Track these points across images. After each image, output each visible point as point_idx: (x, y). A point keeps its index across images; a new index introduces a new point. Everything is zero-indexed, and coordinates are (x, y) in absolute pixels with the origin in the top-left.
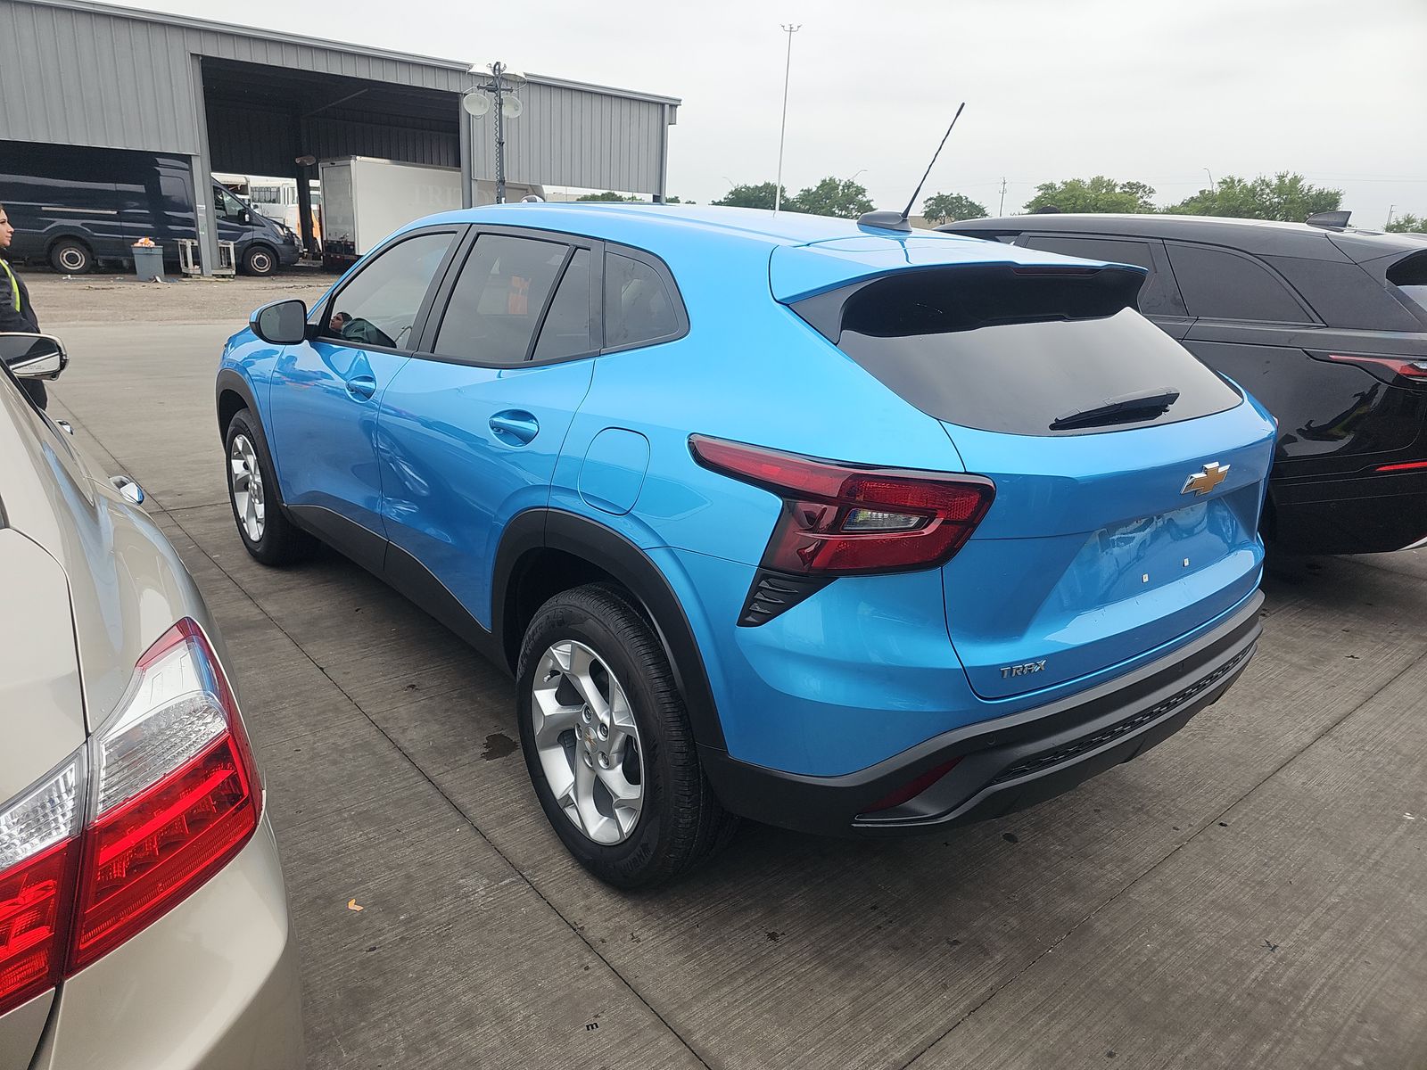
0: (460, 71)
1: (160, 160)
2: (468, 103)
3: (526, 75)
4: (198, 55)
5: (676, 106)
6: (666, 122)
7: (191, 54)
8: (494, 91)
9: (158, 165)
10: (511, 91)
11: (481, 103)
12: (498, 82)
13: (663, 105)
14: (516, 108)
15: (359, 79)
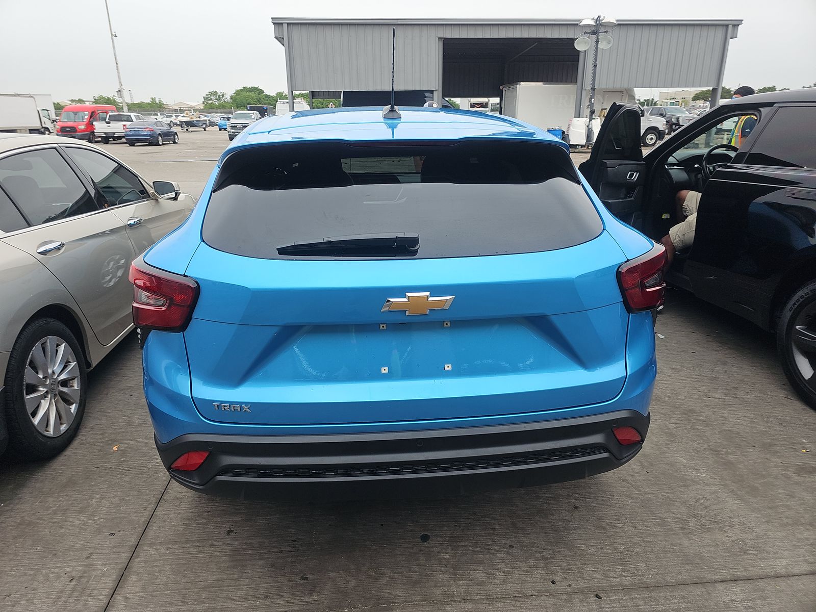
0: (574, 25)
1: (427, 95)
2: (577, 44)
3: (618, 20)
4: (442, 38)
5: (738, 25)
6: (729, 36)
7: (439, 38)
8: (595, 34)
9: (426, 97)
10: (606, 32)
11: (586, 43)
12: (598, 28)
13: (727, 25)
14: (609, 42)
15: (523, 38)
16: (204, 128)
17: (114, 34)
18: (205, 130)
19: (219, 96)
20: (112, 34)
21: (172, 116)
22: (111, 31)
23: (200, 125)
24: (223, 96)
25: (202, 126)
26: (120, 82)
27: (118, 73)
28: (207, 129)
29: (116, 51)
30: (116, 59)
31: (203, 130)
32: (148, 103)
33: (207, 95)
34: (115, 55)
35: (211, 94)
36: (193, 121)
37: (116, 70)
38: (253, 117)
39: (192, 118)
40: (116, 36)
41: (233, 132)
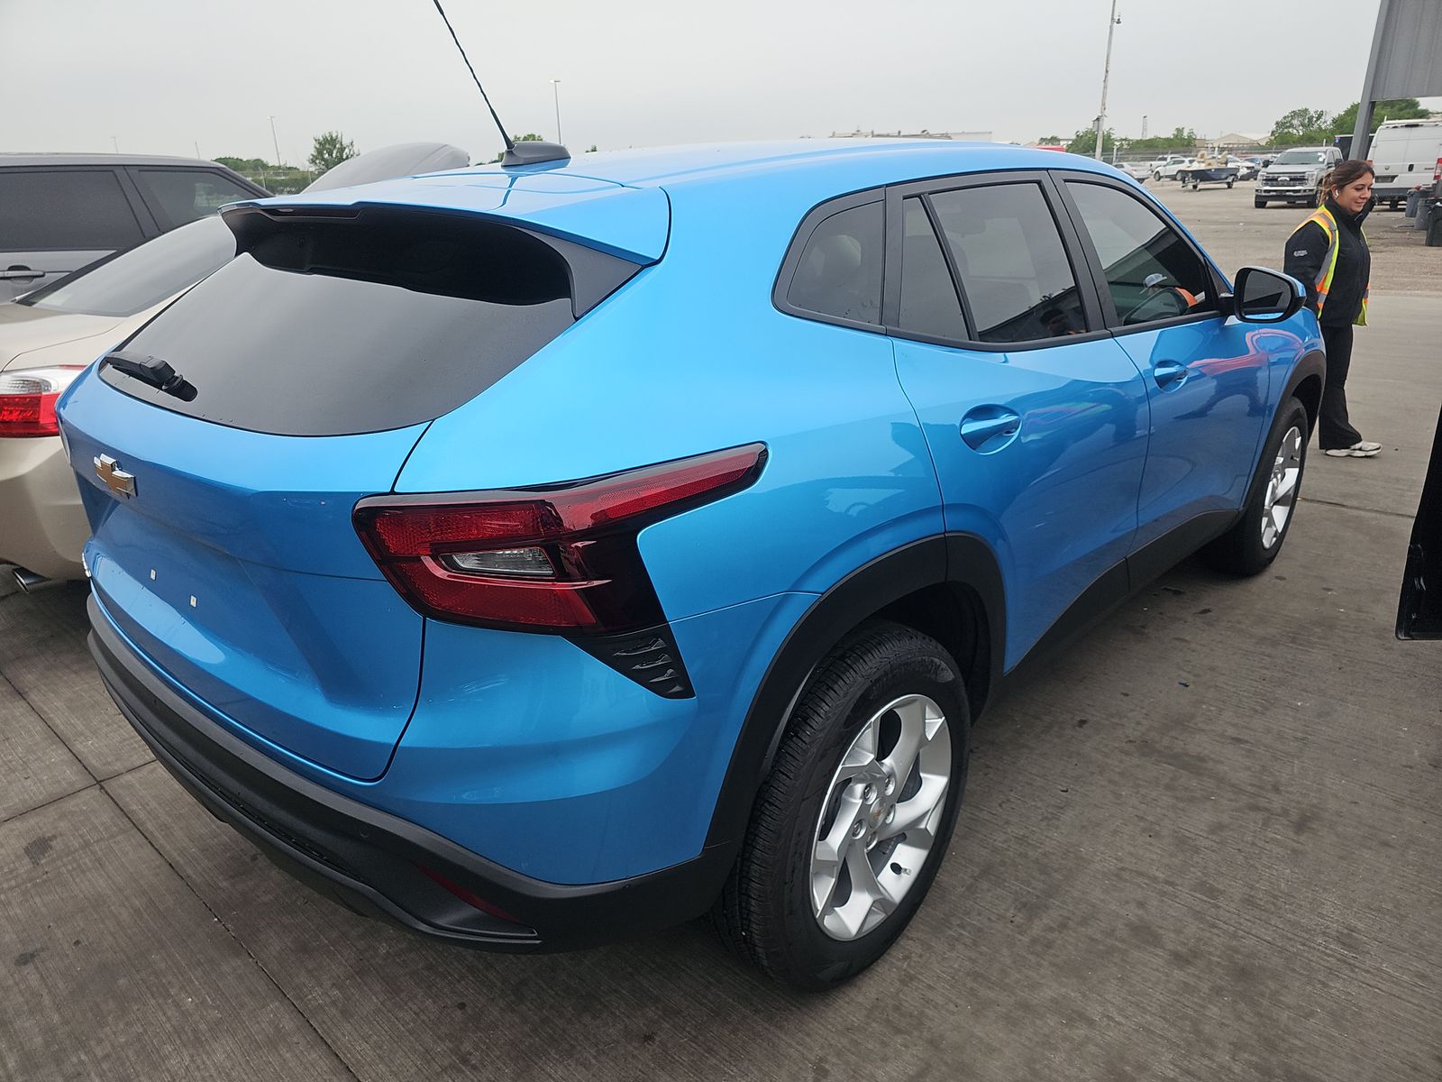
16: (1228, 183)
17: (1116, 18)
18: (1230, 187)
19: (1310, 119)
20: (1113, 19)
21: (1183, 162)
22: (1113, 15)
23: (1223, 177)
24: (1318, 119)
25: (1226, 178)
26: (1104, 104)
27: (1105, 87)
28: (1235, 185)
29: (1112, 50)
30: (1107, 63)
31: (1226, 186)
32: (1168, 139)
33: (1285, 118)
34: (1108, 57)
35: (1294, 114)
36: (1210, 170)
37: (1103, 83)
38: (1321, 160)
39: (1209, 164)
40: (1119, 22)
41: (1265, 191)
